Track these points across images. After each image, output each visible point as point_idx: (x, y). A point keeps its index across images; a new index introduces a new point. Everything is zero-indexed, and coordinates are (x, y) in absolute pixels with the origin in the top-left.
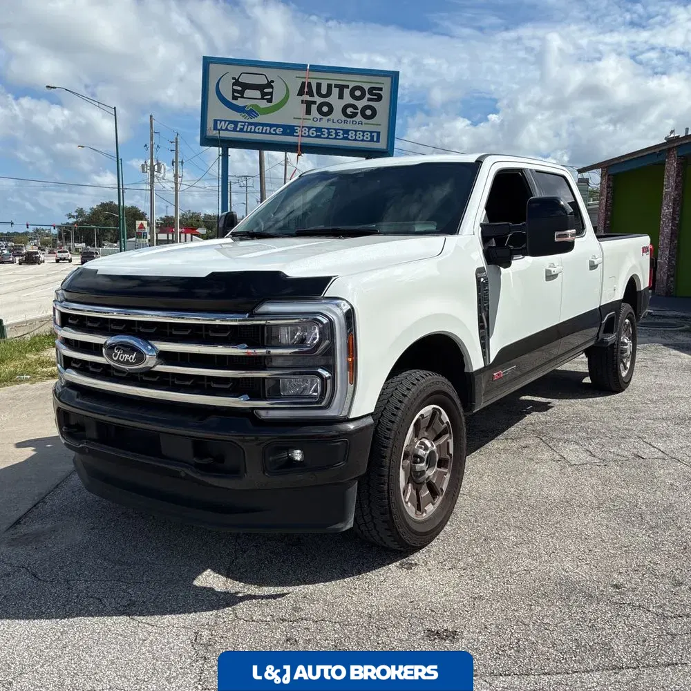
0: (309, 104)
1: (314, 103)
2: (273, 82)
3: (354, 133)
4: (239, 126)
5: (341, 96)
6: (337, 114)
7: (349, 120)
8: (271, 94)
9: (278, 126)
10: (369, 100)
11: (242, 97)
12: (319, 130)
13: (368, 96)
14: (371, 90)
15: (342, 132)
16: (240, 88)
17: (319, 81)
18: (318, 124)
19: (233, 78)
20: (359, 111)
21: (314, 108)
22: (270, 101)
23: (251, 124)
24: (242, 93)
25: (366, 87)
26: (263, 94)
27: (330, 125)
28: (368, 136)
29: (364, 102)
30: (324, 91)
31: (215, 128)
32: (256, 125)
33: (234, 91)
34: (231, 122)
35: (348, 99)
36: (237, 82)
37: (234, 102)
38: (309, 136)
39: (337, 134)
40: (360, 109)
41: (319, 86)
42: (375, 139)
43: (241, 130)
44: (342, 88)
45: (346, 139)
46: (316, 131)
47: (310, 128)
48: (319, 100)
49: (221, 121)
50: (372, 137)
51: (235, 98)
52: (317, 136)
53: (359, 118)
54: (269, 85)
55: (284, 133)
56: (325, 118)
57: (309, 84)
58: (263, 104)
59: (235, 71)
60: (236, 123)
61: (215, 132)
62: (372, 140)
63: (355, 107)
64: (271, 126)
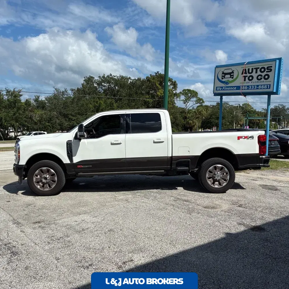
0: (245, 77)
1: (247, 76)
2: (234, 71)
3: (261, 86)
4: (223, 88)
5: (256, 72)
6: (255, 79)
7: (259, 81)
8: (233, 75)
9: (235, 87)
10: (267, 72)
11: (225, 78)
12: (248, 86)
13: (266, 70)
14: (268, 68)
15: (256, 86)
16: (224, 75)
17: (249, 68)
18: (248, 84)
19: (222, 72)
20: (263, 77)
21: (247, 78)
22: (233, 78)
23: (226, 87)
24: (224, 76)
25: (266, 67)
26: (231, 76)
27: (252, 84)
28: (266, 87)
29: (265, 73)
30: (250, 71)
31: (216, 90)
32: (228, 87)
33: (222, 76)
34: (221, 87)
35: (259, 73)
36: (223, 73)
37: (222, 80)
38: (245, 89)
39: (254, 87)
40: (263, 76)
41: (249, 69)
42: (268, 88)
43: (224, 90)
44: (257, 69)
45: (257, 89)
46: (247, 87)
47: (245, 86)
48: (248, 75)
49: (218, 87)
50: (267, 87)
51: (222, 79)
52: (248, 89)
53: (263, 79)
54: (233, 72)
55: (237, 89)
56: (250, 82)
57: (245, 70)
58: (231, 79)
59: (223, 69)
60: (222, 87)
61: (216, 91)
62: (267, 88)
63: (261, 76)
64: (232, 87)
